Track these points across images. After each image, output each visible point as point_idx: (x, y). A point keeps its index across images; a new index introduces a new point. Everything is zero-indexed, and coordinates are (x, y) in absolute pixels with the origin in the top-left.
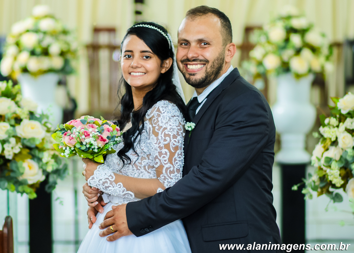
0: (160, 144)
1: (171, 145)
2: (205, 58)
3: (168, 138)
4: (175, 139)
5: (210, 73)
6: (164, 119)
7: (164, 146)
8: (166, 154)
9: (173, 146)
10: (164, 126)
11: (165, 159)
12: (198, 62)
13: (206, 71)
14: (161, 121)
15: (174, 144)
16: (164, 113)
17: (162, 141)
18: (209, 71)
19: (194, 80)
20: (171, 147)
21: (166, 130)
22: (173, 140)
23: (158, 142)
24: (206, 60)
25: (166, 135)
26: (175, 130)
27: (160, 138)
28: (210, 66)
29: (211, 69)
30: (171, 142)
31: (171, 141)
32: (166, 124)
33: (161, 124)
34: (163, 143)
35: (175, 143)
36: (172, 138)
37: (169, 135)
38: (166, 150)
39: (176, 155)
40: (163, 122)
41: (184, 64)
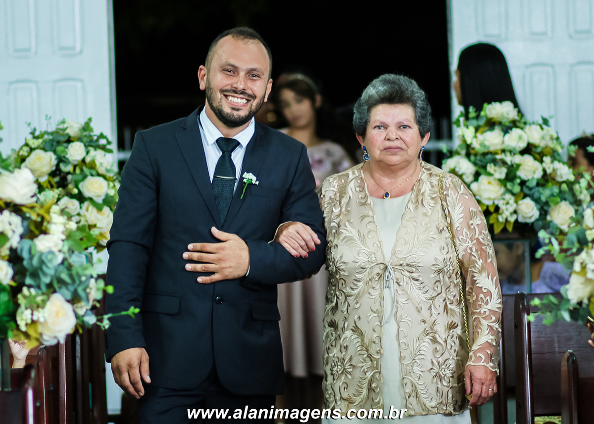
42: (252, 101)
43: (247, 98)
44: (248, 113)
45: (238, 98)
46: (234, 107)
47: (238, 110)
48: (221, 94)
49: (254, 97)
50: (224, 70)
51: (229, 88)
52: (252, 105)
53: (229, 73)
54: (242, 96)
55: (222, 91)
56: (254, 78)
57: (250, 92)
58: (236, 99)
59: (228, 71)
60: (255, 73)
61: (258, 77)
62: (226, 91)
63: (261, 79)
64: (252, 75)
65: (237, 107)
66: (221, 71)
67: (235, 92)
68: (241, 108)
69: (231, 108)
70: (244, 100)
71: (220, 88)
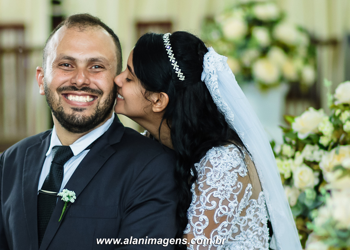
0: (200, 207)
1: (216, 212)
2: (98, 87)
3: (214, 203)
4: (224, 206)
5: (101, 111)
6: (215, 176)
7: (204, 212)
8: (204, 222)
9: (219, 215)
10: (213, 186)
11: (200, 228)
12: (88, 92)
13: (97, 107)
14: (210, 178)
15: (221, 213)
16: (216, 167)
17: (204, 205)
18: (101, 108)
19: (81, 117)
20: (215, 216)
21: (215, 192)
22: (221, 207)
23: (198, 203)
24: (100, 90)
25: (212, 198)
26: (228, 192)
27: (202, 199)
28: (105, 100)
29: (105, 105)
30: (218, 209)
31: (217, 207)
32: (217, 183)
33: (208, 183)
34: (205, 207)
35: (223, 212)
36: (220, 204)
37: (217, 200)
38: (205, 217)
39: (220, 227)
40: (213, 179)
41: (62, 94)
42: (99, 98)
43: (90, 93)
44: (95, 112)
45: (79, 95)
46: (75, 107)
47: (81, 110)
48: (59, 94)
49: (101, 93)
50: (60, 65)
51: (67, 84)
52: (99, 103)
53: (66, 68)
54: (83, 92)
55: (59, 90)
56: (98, 70)
57: (93, 86)
58: (77, 97)
59: (65, 65)
60: (97, 63)
61: (102, 68)
62: (64, 89)
63: (106, 69)
64: (95, 66)
65: (80, 107)
66: (57, 67)
67: (75, 88)
68: (84, 107)
69: (72, 108)
70: (88, 97)
71: (57, 87)
